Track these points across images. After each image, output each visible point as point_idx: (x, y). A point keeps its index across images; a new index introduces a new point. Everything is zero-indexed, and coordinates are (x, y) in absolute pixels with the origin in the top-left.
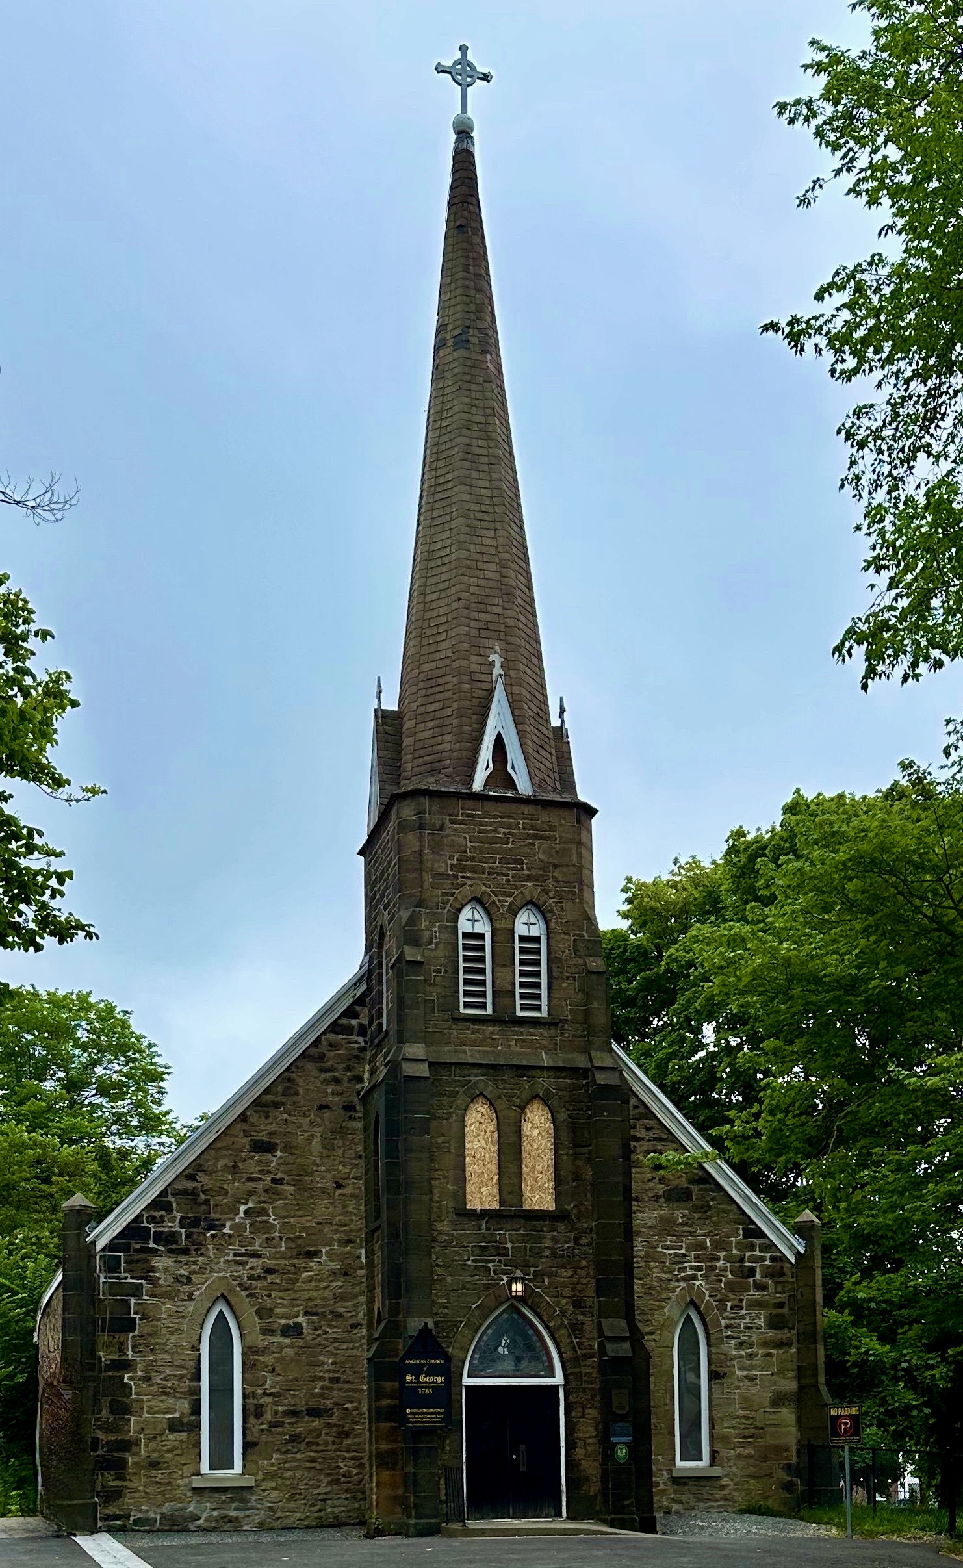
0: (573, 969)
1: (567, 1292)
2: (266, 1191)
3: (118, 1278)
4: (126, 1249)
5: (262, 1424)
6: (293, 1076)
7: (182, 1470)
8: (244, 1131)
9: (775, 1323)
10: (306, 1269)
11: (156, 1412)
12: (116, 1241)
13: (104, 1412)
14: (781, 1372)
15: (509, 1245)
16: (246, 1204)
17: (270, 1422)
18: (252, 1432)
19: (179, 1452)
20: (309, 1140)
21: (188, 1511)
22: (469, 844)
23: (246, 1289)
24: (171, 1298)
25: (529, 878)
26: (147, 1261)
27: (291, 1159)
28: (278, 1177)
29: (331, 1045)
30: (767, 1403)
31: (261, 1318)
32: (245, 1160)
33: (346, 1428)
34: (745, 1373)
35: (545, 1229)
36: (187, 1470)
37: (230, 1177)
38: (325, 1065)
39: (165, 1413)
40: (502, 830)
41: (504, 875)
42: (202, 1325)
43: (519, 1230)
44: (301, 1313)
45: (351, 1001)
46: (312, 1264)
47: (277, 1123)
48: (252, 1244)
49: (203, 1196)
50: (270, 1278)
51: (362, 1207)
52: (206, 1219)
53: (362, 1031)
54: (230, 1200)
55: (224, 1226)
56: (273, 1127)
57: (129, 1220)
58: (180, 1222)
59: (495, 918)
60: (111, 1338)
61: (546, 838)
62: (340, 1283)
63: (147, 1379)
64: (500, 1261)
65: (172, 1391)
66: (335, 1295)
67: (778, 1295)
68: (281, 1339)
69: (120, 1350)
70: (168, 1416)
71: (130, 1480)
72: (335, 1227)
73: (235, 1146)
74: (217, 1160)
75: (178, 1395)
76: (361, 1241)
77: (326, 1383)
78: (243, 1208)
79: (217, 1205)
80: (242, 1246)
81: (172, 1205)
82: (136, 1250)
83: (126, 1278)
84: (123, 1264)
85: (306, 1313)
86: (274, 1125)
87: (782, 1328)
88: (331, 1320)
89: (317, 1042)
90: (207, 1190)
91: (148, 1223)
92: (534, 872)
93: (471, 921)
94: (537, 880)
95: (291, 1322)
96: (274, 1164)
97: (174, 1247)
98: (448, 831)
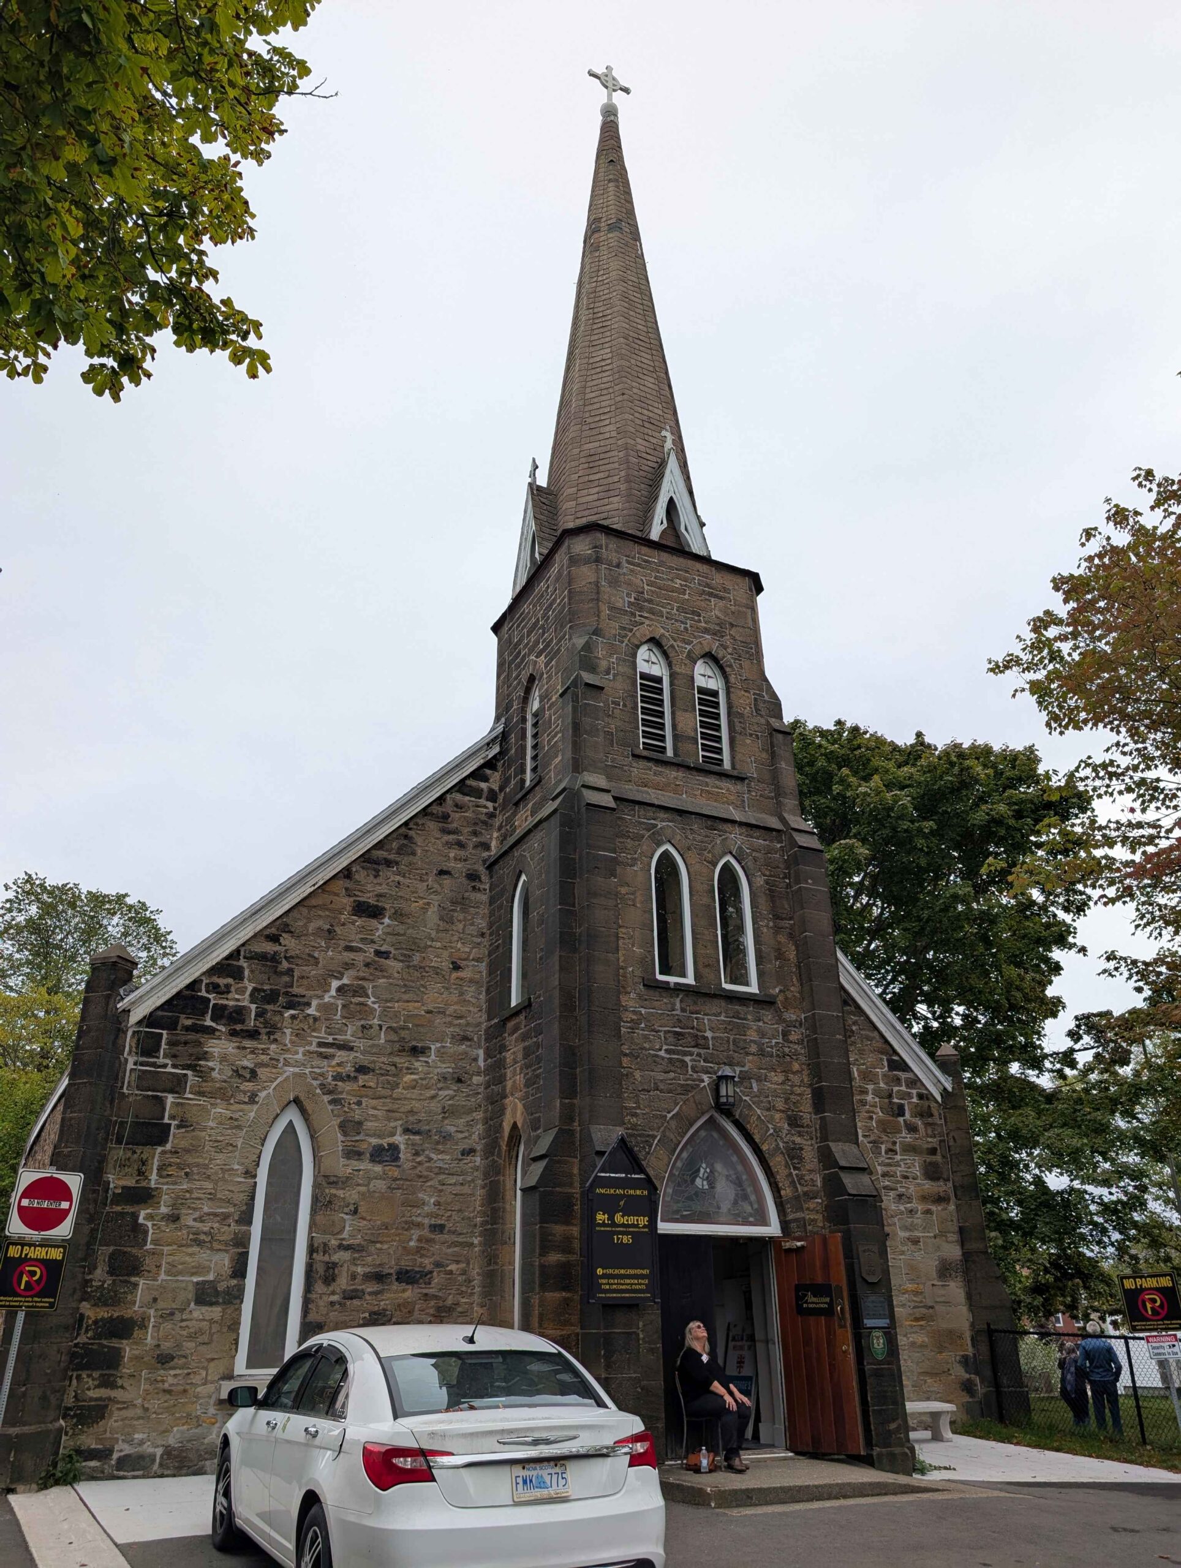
0: (756, 727)
1: (780, 1104)
2: (367, 965)
3: (154, 1065)
4: (172, 1026)
5: (333, 1293)
6: (411, 833)
7: (206, 1369)
8: (347, 889)
9: (932, 1173)
10: (411, 1070)
11: (180, 1273)
12: (160, 1013)
13: (99, 1271)
14: (942, 1234)
15: (709, 1034)
16: (341, 979)
17: (344, 1291)
18: (317, 1307)
19: (205, 1338)
20: (424, 909)
21: (206, 1441)
22: (646, 587)
23: (330, 1092)
24: (226, 1099)
25: (706, 631)
26: (200, 1044)
27: (401, 929)
28: (383, 949)
29: (456, 806)
30: (934, 1275)
31: (345, 1134)
32: (344, 924)
33: (449, 1302)
34: (907, 1234)
35: (749, 1017)
36: (215, 1370)
37: (323, 944)
38: (450, 826)
39: (193, 1274)
40: (678, 581)
41: (682, 622)
42: (264, 1140)
43: (719, 1014)
44: (399, 1130)
45: (482, 761)
46: (417, 1064)
47: (387, 884)
48: (341, 1032)
49: (285, 965)
50: (362, 1080)
51: (483, 997)
52: (286, 993)
53: (492, 796)
54: (321, 972)
55: (309, 1004)
56: (383, 889)
57: (182, 986)
58: (251, 995)
59: (674, 662)
60: (129, 1154)
61: (721, 598)
62: (451, 1092)
63: (174, 1218)
64: (699, 1055)
65: (208, 1239)
66: (444, 1108)
67: (929, 1140)
68: (370, 1166)
69: (140, 1173)
70: (195, 1279)
71: (122, 1387)
72: (448, 1019)
73: (333, 906)
74: (309, 920)
75: (216, 1245)
76: (479, 1039)
77: (426, 1233)
78: (335, 984)
79: (303, 977)
80: (330, 1034)
81: (243, 973)
82: (187, 1029)
83: (165, 1066)
84: (163, 1046)
85: (407, 1131)
86: (384, 886)
87: (938, 1179)
88: (438, 1143)
89: (441, 799)
90: (292, 957)
91: (207, 992)
92: (712, 626)
93: (648, 662)
94: (715, 634)
95: (385, 1142)
96: (380, 932)
97: (238, 1027)
98: (625, 570)
